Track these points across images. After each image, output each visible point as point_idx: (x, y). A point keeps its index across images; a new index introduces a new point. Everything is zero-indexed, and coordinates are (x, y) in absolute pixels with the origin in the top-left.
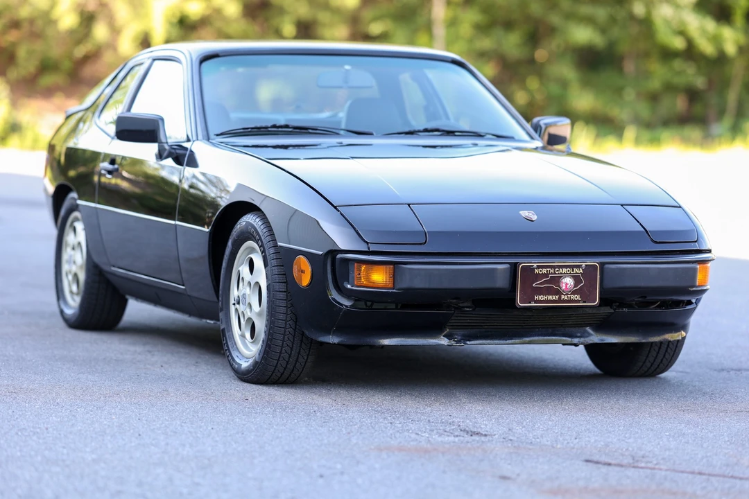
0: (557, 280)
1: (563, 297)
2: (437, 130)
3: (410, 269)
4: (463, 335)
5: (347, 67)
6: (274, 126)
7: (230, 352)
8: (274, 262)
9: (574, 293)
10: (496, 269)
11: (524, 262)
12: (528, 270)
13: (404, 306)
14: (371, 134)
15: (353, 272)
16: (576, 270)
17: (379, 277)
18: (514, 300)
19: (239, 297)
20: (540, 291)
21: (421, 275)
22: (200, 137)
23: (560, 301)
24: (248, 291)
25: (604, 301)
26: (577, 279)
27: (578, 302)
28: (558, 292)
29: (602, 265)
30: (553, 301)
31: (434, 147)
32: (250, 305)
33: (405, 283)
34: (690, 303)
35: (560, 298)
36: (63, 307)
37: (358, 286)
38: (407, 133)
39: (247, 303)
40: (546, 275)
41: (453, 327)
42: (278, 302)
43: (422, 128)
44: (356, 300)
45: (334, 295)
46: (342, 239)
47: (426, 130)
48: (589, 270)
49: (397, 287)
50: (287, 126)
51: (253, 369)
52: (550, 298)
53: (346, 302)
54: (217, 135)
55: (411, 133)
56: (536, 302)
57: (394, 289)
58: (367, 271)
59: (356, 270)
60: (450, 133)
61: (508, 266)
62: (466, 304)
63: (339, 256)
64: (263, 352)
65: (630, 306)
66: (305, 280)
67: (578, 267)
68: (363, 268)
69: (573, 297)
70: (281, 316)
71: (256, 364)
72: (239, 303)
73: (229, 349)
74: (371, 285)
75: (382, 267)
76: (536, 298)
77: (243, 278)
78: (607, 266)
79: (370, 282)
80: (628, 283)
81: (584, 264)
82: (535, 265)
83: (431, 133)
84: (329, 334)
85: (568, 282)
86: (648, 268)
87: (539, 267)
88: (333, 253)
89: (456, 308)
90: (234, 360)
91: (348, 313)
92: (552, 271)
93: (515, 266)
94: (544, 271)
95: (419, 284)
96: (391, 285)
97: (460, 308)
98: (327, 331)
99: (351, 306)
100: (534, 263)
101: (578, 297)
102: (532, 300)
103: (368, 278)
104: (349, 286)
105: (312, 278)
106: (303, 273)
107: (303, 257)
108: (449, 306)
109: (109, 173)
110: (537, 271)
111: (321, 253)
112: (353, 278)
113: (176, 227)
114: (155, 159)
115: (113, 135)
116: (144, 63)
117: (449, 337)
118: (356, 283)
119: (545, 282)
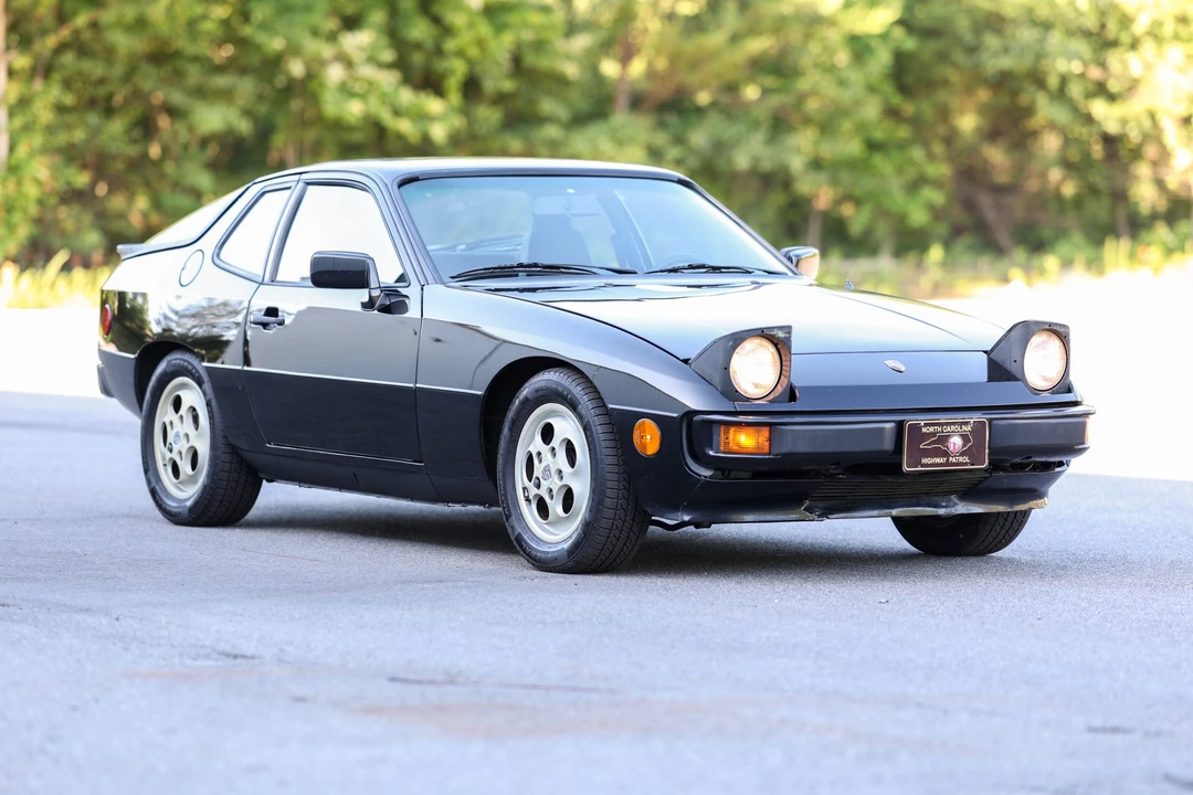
0: (944, 439)
1: (951, 459)
2: (703, 267)
3: (792, 431)
4: (824, 508)
5: (571, 191)
6: (520, 266)
9: (962, 454)
10: (883, 429)
11: (911, 420)
12: (915, 428)
13: (757, 475)
14: (635, 273)
15: (719, 435)
16: (964, 428)
17: (746, 440)
18: (901, 465)
20: (927, 453)
21: (802, 437)
22: (430, 280)
23: (947, 464)
25: (995, 465)
26: (965, 438)
27: (966, 464)
28: (946, 454)
29: (990, 420)
30: (941, 465)
31: (700, 287)
33: (787, 446)
34: (1061, 464)
35: (948, 460)
37: (724, 453)
38: (670, 271)
40: (933, 434)
41: (815, 498)
43: (686, 265)
44: (716, 469)
45: (690, 461)
46: (696, 399)
47: (691, 267)
48: (978, 427)
49: (776, 452)
50: (536, 265)
52: (938, 460)
53: (706, 473)
54: (453, 278)
55: (675, 270)
56: (928, 465)
57: (769, 454)
58: (735, 434)
59: (722, 434)
60: (716, 269)
61: (892, 425)
62: (840, 471)
63: (697, 418)
65: (1005, 470)
66: (652, 447)
67: (966, 423)
68: (731, 431)
69: (961, 459)
71: (573, 549)
74: (743, 451)
75: (751, 430)
76: (924, 461)
78: (994, 422)
79: (738, 445)
80: (1019, 441)
81: (972, 421)
82: (922, 423)
83: (696, 271)
84: (679, 510)
85: (956, 442)
86: (1039, 424)
87: (926, 425)
88: (691, 414)
89: (825, 476)
90: (532, 547)
91: (707, 484)
92: (940, 429)
93: (900, 425)
94: (931, 429)
95: (802, 447)
96: (766, 450)
97: (832, 475)
98: (676, 507)
99: (711, 477)
100: (921, 420)
101: (966, 459)
102: (919, 463)
103: (736, 443)
104: (711, 453)
105: (662, 444)
106: (649, 439)
107: (648, 420)
108: (817, 474)
109: (265, 325)
110: (924, 430)
111: (675, 415)
112: (719, 443)
113: (416, 391)
114: (359, 308)
115: (260, 280)
116: (289, 188)
117: (809, 510)
118: (722, 448)
119: (933, 443)
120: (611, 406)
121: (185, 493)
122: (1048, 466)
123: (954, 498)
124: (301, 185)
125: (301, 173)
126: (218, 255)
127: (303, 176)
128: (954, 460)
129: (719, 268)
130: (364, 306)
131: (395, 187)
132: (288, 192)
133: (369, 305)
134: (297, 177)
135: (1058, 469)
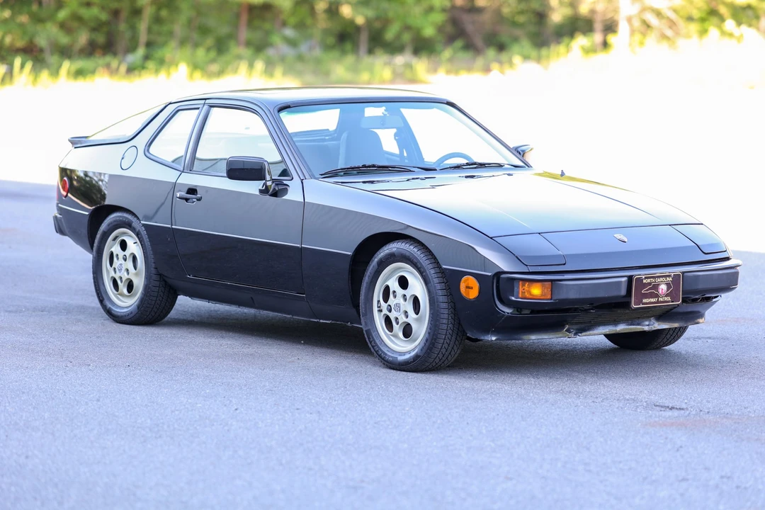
0: (656, 287)
1: (660, 299)
2: (475, 164)
3: (566, 285)
4: (577, 329)
6: (364, 166)
7: (378, 347)
8: (436, 280)
9: (666, 296)
10: (621, 282)
11: (637, 274)
12: (639, 280)
14: (436, 170)
15: (518, 287)
16: (668, 279)
17: (536, 291)
18: (630, 304)
19: (390, 306)
20: (646, 296)
21: (573, 288)
22: (307, 176)
23: (658, 302)
24: (401, 301)
25: (684, 301)
26: (668, 285)
27: (669, 302)
28: (657, 296)
29: (683, 273)
30: (654, 303)
32: (406, 312)
33: (563, 295)
34: (716, 297)
35: (658, 300)
36: (109, 305)
37: (521, 298)
39: (401, 311)
40: (650, 284)
41: (572, 324)
42: (442, 311)
43: (465, 163)
44: (516, 308)
45: (498, 303)
46: (502, 264)
47: (467, 165)
48: (676, 277)
49: (555, 298)
50: (374, 166)
51: (413, 362)
52: (653, 300)
53: (508, 310)
54: (322, 175)
55: (458, 167)
56: (647, 303)
57: (551, 299)
58: (529, 287)
59: (520, 286)
60: (482, 165)
61: (626, 278)
63: (503, 276)
64: (425, 348)
66: (473, 294)
67: (669, 276)
68: (526, 285)
69: (666, 299)
70: (445, 321)
71: (417, 357)
72: (390, 311)
73: (377, 345)
74: (530, 297)
75: (539, 284)
76: (645, 301)
77: (394, 292)
78: (686, 274)
79: (531, 295)
80: (701, 286)
81: (672, 274)
82: (644, 277)
83: (471, 166)
84: (488, 334)
85: (663, 288)
87: (646, 278)
88: (499, 274)
89: (582, 311)
90: (386, 354)
91: (509, 318)
92: (653, 280)
93: (630, 278)
94: (649, 281)
95: (572, 295)
96: (549, 297)
97: (586, 310)
98: (487, 332)
99: (511, 313)
100: (643, 275)
101: (668, 299)
102: (641, 302)
103: (529, 292)
104: (513, 298)
105: (480, 292)
106: (470, 289)
107: (471, 277)
108: (576, 310)
109: (187, 200)
110: (644, 281)
111: (490, 274)
112: (518, 292)
113: (302, 249)
114: (258, 193)
115: (182, 169)
116: (198, 108)
117: (568, 331)
118: (520, 296)
119: (650, 289)
120: (444, 267)
121: (125, 303)
122: (709, 299)
123: (653, 320)
124: (206, 107)
125: (205, 99)
126: (148, 151)
127: (207, 101)
128: (661, 299)
129: (484, 164)
130: (261, 191)
131: (276, 112)
132: (197, 111)
133: (265, 191)
134: (203, 102)
135: (714, 300)
